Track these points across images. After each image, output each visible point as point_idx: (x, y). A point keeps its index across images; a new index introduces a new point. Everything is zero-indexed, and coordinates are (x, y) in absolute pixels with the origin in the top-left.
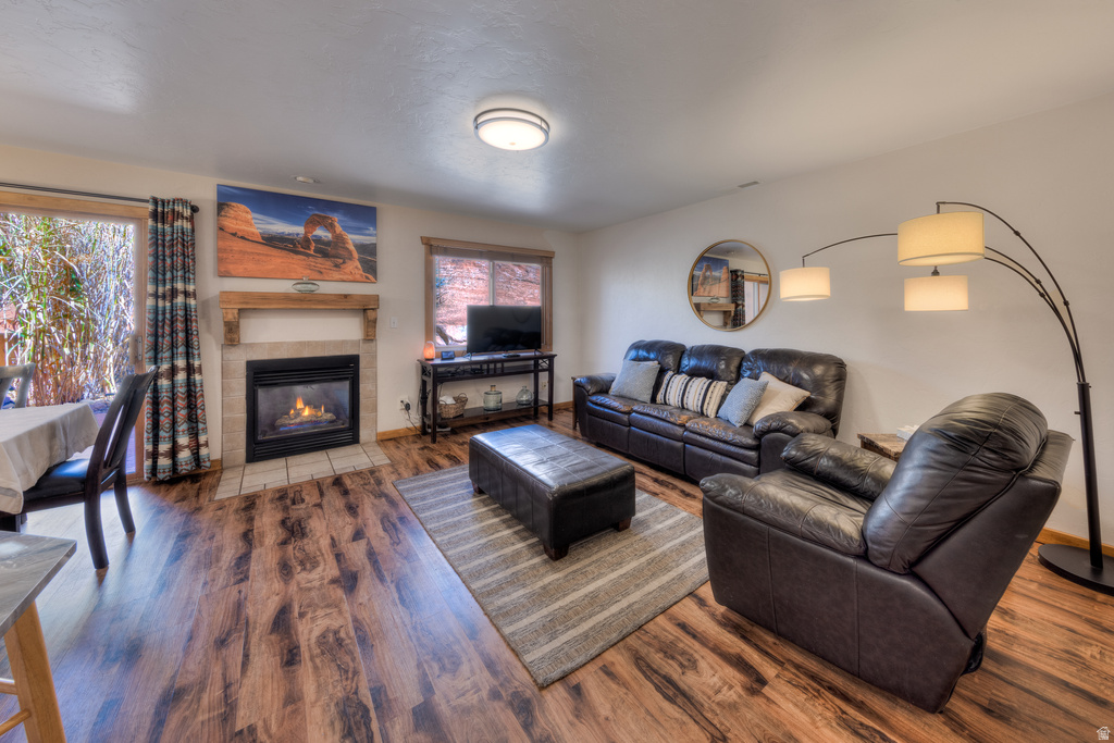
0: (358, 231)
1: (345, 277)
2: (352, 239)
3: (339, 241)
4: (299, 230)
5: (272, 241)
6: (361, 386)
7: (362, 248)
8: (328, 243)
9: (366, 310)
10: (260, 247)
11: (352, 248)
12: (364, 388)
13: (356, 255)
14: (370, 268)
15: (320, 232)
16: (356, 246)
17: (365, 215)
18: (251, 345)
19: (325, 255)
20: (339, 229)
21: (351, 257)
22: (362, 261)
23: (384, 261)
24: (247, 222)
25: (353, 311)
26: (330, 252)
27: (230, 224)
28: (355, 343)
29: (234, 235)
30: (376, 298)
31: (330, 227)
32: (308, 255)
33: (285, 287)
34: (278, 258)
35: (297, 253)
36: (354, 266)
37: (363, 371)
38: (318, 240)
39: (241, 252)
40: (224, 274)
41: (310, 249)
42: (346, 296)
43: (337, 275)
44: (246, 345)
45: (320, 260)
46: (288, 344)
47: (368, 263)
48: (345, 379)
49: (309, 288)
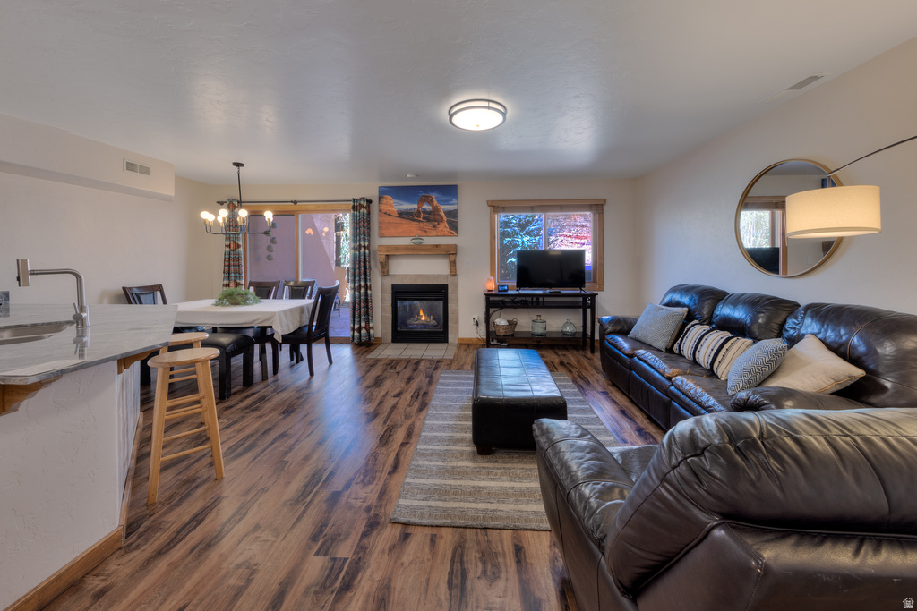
0: (446, 202)
1: (439, 234)
2: (443, 208)
3: (436, 210)
4: (415, 206)
5: (402, 215)
6: (449, 305)
8: (430, 213)
9: (450, 253)
10: (397, 219)
11: (443, 214)
12: (451, 306)
13: (445, 218)
14: (454, 227)
15: (426, 207)
16: (445, 213)
17: (449, 191)
19: (428, 220)
20: (435, 203)
21: (442, 221)
22: (449, 222)
23: (463, 221)
24: (391, 205)
25: (443, 255)
26: (432, 218)
27: (384, 208)
28: (444, 276)
29: (386, 213)
30: (455, 247)
31: (431, 202)
32: (419, 221)
33: (406, 241)
34: (405, 225)
35: (414, 220)
36: (444, 226)
37: (450, 296)
38: (425, 211)
39: (389, 223)
40: (382, 236)
41: (419, 217)
42: (438, 246)
43: (434, 233)
44: (394, 275)
45: (425, 224)
46: (411, 276)
47: (453, 221)
48: (441, 300)
49: (419, 241)
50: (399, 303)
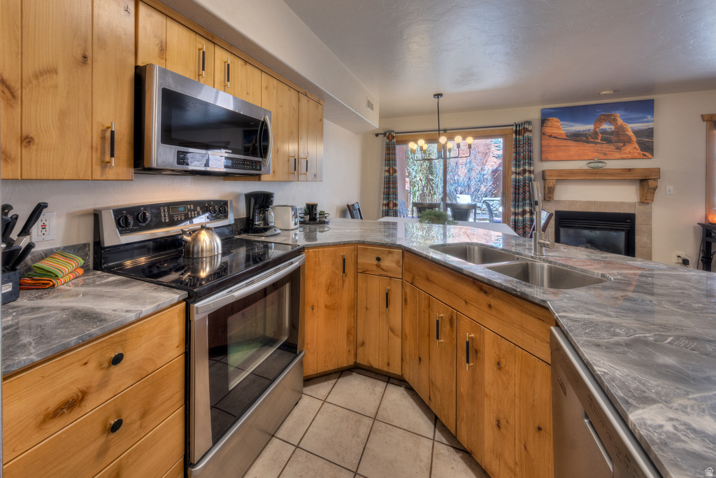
0: (637, 120)
1: (625, 156)
2: (630, 128)
3: (621, 130)
4: (591, 127)
5: (576, 137)
8: (612, 133)
9: (651, 178)
10: (565, 141)
11: (631, 133)
13: (634, 138)
14: (648, 148)
15: (606, 126)
16: (635, 132)
17: (646, 107)
18: (558, 202)
19: (609, 141)
20: (620, 121)
21: (629, 141)
22: (639, 143)
23: (660, 141)
24: (558, 128)
25: (631, 181)
26: (617, 139)
27: (548, 130)
28: (630, 204)
29: (550, 136)
30: (657, 171)
31: (613, 121)
32: (596, 143)
34: (574, 147)
35: (588, 142)
36: (633, 148)
37: (638, 227)
38: (604, 132)
39: (554, 146)
40: (542, 160)
41: (597, 139)
42: (630, 170)
43: (618, 155)
44: (556, 201)
45: (605, 146)
46: (581, 202)
47: (646, 143)
48: (622, 230)
49: (600, 165)
50: (562, 230)
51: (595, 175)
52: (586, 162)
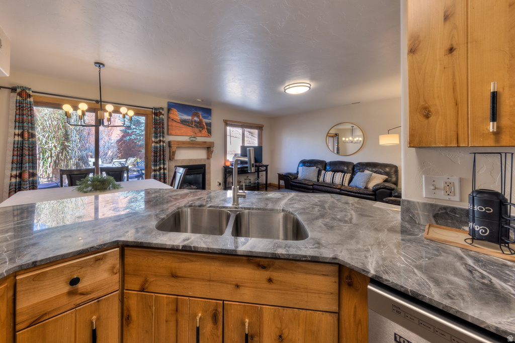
0: (206, 118)
1: (202, 135)
2: (205, 121)
3: (201, 121)
4: (190, 118)
5: (183, 122)
6: (206, 176)
7: (207, 124)
8: (198, 123)
9: (209, 148)
10: (179, 124)
11: (204, 124)
12: (207, 176)
13: (205, 127)
14: (209, 132)
15: (196, 119)
17: (208, 112)
18: (176, 160)
19: (197, 127)
20: (201, 117)
21: (204, 128)
22: (207, 129)
23: (214, 129)
24: (176, 115)
25: (203, 148)
26: (199, 126)
27: (172, 116)
28: (204, 160)
29: (173, 120)
30: (213, 143)
31: (198, 117)
32: (192, 127)
33: (185, 139)
34: (185, 129)
35: (189, 126)
36: (205, 131)
37: (207, 171)
38: (195, 121)
39: (176, 126)
40: (170, 134)
41: (193, 125)
42: (205, 142)
43: (200, 135)
45: (196, 129)
46: (186, 160)
47: (209, 129)
48: (201, 173)
49: (194, 139)
51: (192, 145)
52: (188, 137)
